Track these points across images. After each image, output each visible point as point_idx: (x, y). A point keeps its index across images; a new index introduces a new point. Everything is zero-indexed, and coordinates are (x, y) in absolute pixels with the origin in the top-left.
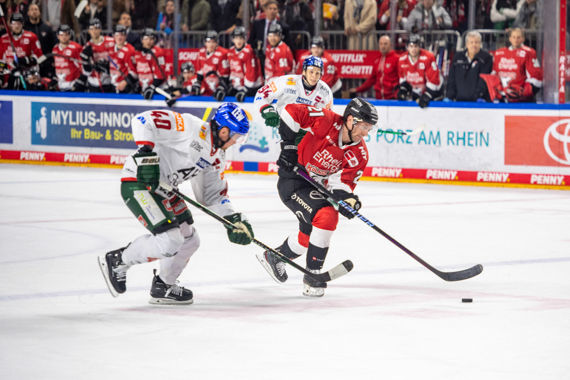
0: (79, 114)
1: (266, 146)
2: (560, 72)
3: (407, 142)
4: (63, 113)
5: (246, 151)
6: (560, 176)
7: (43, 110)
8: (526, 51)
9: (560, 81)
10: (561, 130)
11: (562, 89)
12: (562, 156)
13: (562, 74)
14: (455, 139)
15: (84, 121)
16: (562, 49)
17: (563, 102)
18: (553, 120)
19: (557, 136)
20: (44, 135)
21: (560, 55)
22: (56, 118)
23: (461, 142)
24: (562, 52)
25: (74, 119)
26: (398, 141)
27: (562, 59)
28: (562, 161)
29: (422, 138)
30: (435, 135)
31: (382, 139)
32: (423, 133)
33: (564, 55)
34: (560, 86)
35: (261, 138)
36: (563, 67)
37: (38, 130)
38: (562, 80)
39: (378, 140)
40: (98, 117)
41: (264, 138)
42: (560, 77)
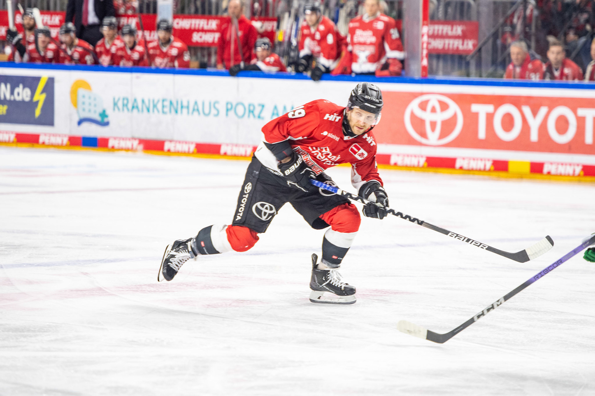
1: (106, 120)
2: (423, 44)
3: (259, 117)
5: (85, 125)
6: (422, 156)
8: (384, 22)
9: (422, 53)
10: (423, 106)
11: (425, 62)
12: (423, 135)
13: (425, 46)
16: (425, 18)
17: (425, 76)
18: (415, 95)
19: (419, 113)
21: (423, 25)
24: (425, 22)
26: (249, 116)
27: (425, 30)
28: (423, 141)
29: (275, 113)
31: (231, 113)
32: (276, 108)
33: (427, 25)
34: (422, 59)
35: (100, 110)
36: (425, 38)
38: (425, 52)
39: (227, 115)
41: (104, 111)
42: (423, 48)
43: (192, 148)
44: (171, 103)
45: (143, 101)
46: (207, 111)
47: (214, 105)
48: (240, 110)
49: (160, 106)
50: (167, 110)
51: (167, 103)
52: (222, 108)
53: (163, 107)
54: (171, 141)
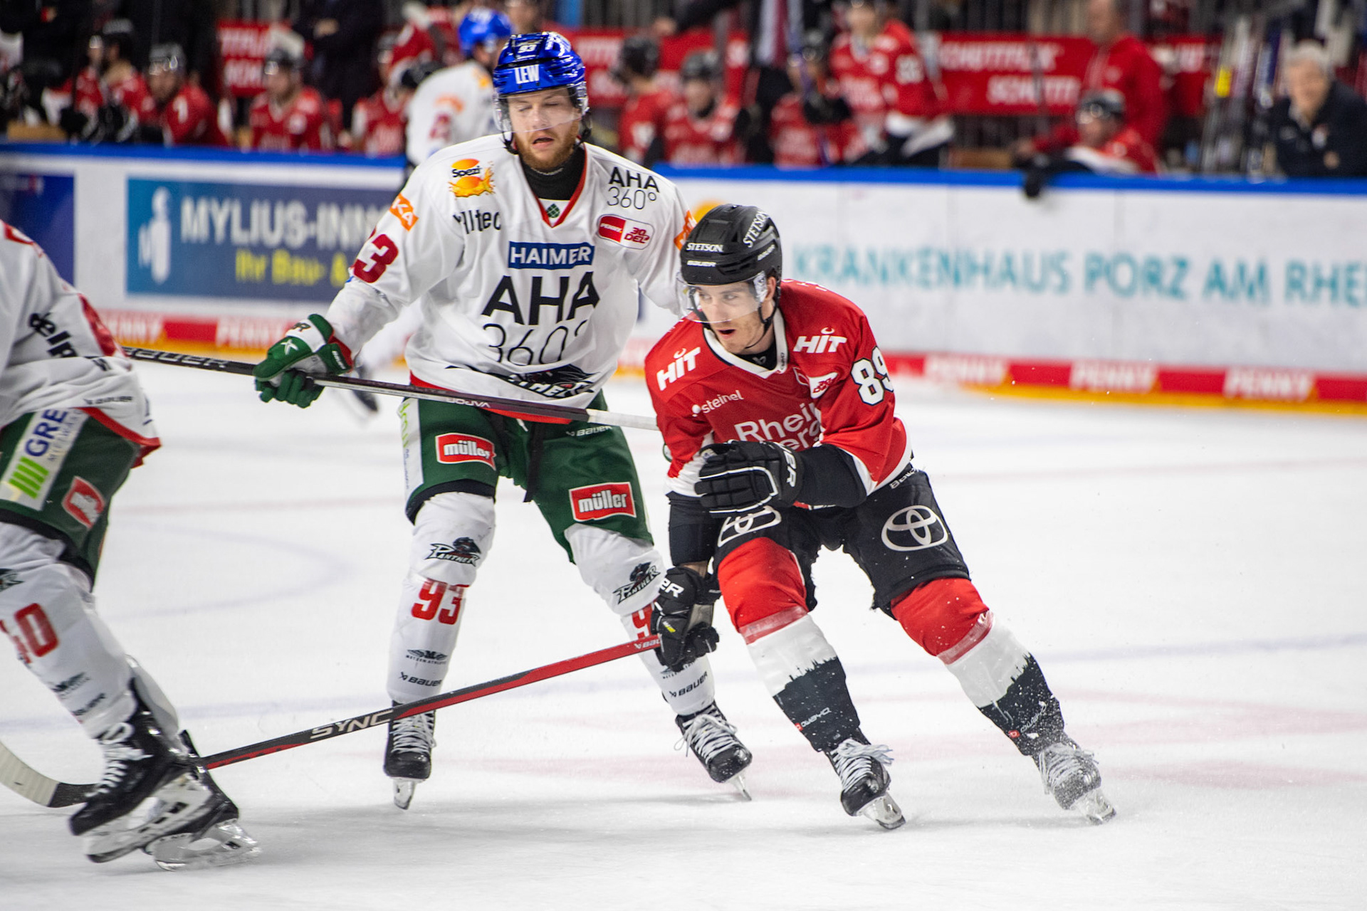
0: (259, 213)
3: (1174, 292)
4: (215, 205)
7: (160, 201)
14: (1309, 286)
15: (272, 226)
20: (161, 268)
22: (195, 221)
23: (1325, 293)
25: (246, 224)
26: (1146, 291)
29: (1216, 281)
30: (1252, 271)
31: (1101, 284)
32: (1216, 267)
37: (145, 253)
39: (1089, 288)
40: (311, 217)
43: (999, 372)
44: (945, 261)
45: (872, 257)
46: (1036, 276)
47: (1055, 262)
48: (1124, 275)
49: (914, 268)
50: (933, 276)
51: (934, 261)
52: (1076, 269)
53: (925, 268)
54: (944, 355)
